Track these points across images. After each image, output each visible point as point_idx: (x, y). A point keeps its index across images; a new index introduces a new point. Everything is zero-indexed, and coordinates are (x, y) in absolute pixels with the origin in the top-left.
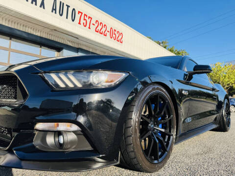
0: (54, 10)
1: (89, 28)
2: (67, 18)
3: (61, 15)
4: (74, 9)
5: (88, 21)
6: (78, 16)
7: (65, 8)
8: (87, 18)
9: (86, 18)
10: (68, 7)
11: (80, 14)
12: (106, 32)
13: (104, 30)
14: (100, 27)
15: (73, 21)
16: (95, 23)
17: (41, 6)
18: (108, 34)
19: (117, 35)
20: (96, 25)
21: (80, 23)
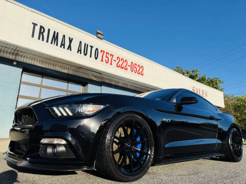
0: (79, 51)
1: (111, 64)
2: (91, 57)
3: (85, 55)
4: (97, 49)
5: (110, 58)
6: (100, 55)
7: (89, 48)
8: (109, 56)
9: (107, 56)
10: (92, 47)
11: (103, 52)
12: (127, 66)
13: (124, 64)
14: (121, 63)
15: (96, 59)
16: (116, 60)
17: (68, 49)
18: (129, 68)
19: (138, 69)
20: (118, 61)
21: (102, 61)
